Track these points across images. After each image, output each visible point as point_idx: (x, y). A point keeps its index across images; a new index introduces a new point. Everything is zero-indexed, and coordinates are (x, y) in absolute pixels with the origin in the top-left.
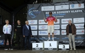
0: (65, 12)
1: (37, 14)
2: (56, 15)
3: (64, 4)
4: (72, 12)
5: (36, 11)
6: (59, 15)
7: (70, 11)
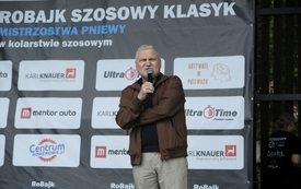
0: (124, 13)
4: (168, 11)
6: (84, 30)
7: (156, 7)
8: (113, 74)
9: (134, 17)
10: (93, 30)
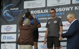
1: (17, 15)
2: (48, 15)
7: (73, 7)
9: (67, 10)
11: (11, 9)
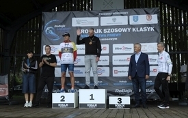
0: (120, 30)
2: (102, 36)
3: (118, 13)
4: (134, 30)
5: (60, 26)
6: (108, 35)
7: (130, 28)
8: (118, 48)
9: (124, 31)
10: (111, 35)
11: (55, 26)
